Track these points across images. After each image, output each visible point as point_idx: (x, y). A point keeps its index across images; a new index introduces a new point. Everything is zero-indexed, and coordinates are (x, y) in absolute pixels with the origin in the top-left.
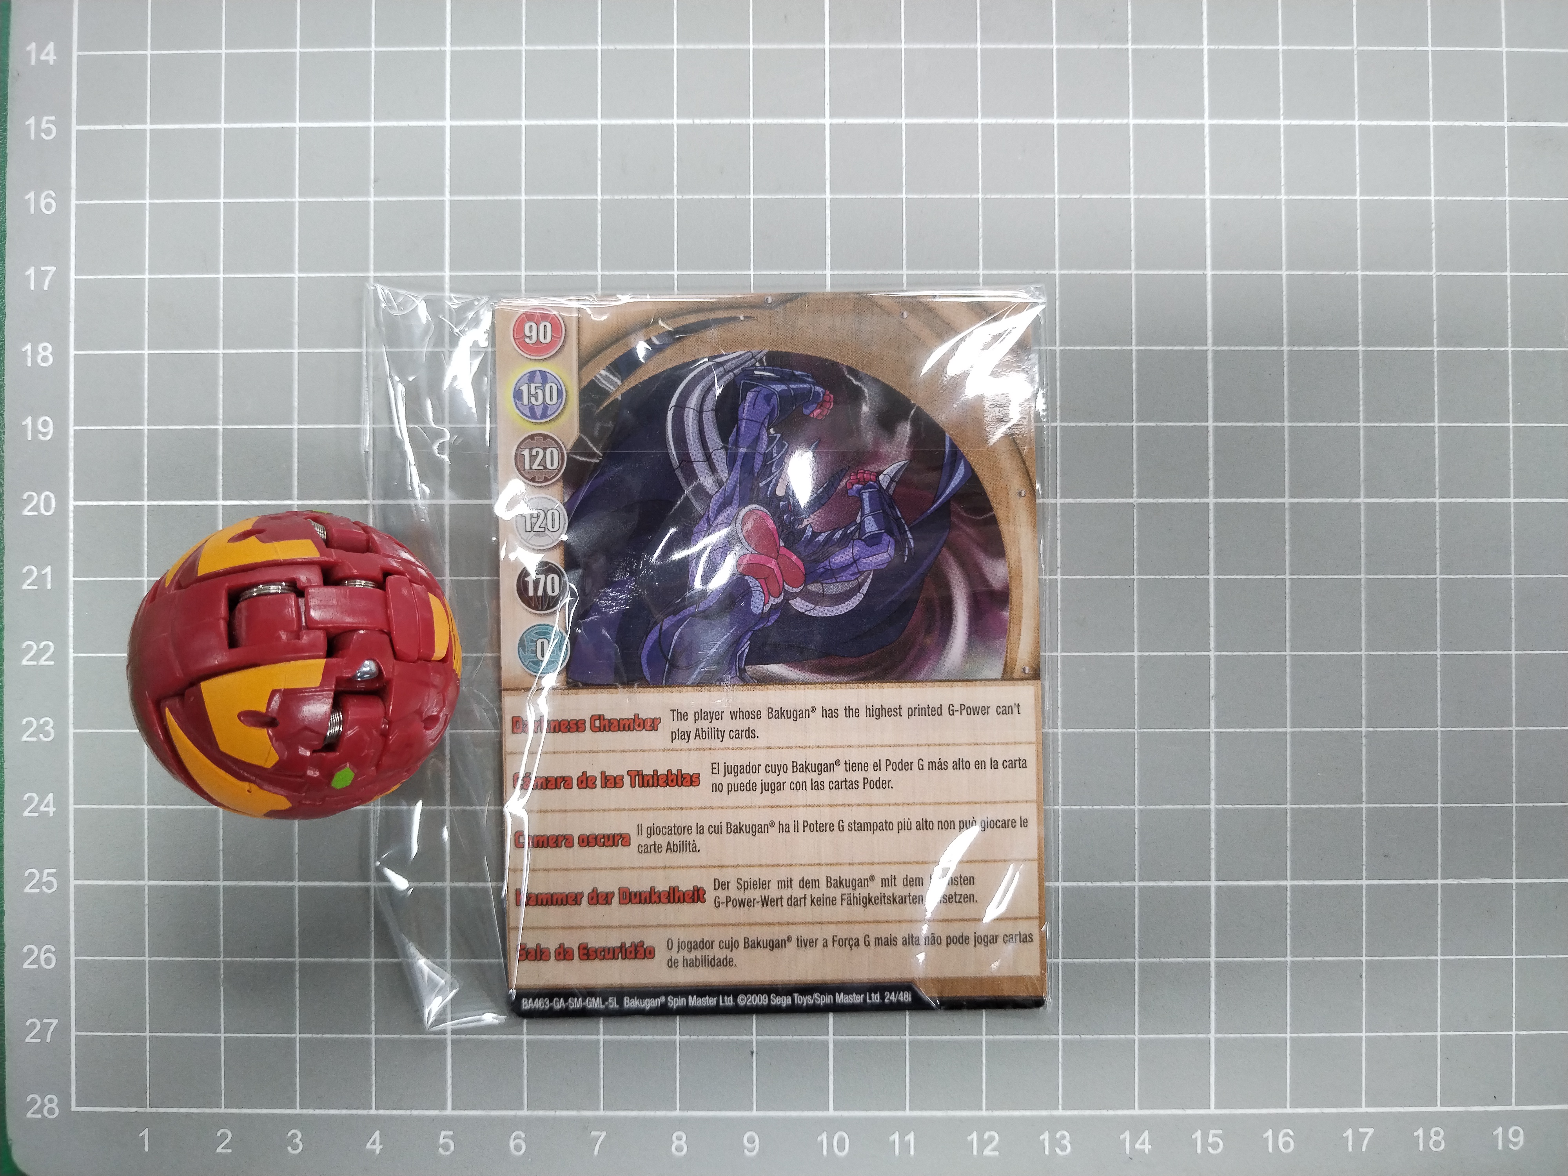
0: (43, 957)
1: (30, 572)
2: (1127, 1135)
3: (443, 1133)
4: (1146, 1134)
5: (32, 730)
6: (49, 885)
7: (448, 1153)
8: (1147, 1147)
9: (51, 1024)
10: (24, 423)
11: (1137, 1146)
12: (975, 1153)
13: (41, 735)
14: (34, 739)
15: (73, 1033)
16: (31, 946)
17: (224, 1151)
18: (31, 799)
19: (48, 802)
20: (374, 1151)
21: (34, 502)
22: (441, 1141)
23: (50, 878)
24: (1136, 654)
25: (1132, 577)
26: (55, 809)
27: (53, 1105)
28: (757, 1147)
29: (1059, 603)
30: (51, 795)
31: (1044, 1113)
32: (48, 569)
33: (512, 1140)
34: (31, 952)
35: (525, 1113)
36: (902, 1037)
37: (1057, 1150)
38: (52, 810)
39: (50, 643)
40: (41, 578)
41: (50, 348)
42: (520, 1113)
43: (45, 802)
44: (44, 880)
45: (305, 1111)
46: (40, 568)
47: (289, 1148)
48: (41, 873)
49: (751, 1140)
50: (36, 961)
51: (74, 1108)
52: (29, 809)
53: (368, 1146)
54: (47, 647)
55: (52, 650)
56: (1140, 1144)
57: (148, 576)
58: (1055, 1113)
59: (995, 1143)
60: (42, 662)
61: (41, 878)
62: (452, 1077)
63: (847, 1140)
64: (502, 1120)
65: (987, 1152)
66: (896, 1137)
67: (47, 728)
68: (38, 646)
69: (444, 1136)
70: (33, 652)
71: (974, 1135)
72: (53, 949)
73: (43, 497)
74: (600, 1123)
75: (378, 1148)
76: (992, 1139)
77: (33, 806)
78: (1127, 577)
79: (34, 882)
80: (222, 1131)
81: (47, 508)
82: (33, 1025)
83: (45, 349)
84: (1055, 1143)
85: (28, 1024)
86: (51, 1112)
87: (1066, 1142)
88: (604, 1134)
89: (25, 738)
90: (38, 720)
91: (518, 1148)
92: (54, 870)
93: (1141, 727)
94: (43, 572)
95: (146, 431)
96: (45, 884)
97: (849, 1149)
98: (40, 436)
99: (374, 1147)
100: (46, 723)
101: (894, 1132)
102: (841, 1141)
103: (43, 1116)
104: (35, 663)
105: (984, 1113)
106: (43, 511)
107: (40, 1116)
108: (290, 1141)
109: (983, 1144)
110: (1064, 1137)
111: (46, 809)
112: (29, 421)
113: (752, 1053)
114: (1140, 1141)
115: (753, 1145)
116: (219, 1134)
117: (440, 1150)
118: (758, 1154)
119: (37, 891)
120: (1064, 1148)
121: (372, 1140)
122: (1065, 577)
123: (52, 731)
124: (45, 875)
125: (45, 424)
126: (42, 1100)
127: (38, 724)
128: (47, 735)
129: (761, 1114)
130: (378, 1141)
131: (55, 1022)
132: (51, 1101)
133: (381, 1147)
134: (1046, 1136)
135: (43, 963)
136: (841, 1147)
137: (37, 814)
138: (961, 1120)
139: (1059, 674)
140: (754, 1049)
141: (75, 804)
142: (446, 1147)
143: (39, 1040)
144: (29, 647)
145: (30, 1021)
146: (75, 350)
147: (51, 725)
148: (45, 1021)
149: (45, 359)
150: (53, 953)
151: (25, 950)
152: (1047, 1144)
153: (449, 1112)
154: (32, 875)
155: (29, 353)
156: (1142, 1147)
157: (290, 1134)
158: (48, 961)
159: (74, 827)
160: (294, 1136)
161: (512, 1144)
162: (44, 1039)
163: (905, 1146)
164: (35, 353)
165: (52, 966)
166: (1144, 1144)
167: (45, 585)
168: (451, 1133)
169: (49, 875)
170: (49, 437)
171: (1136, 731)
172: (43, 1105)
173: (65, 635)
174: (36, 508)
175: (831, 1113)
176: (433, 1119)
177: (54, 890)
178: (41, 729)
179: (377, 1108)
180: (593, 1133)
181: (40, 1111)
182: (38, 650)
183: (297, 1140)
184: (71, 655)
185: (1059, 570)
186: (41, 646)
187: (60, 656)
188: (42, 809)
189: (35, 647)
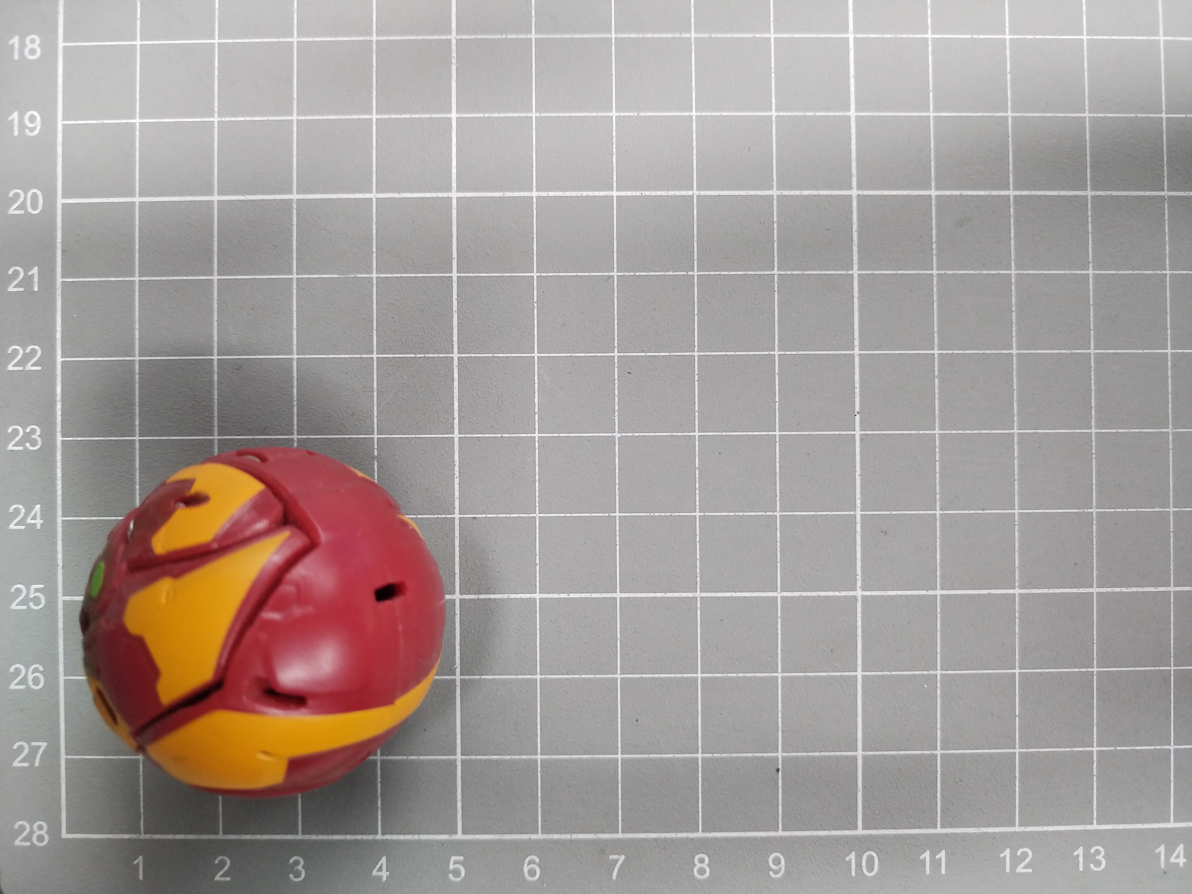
0: (30, 677)
1: (16, 273)
2: (1162, 849)
3: (453, 859)
4: (1181, 848)
5: (17, 439)
6: (37, 601)
7: (458, 879)
8: (1182, 861)
9: (39, 747)
10: (10, 118)
11: (1172, 860)
12: (1008, 870)
13: (28, 445)
14: (21, 448)
15: (63, 757)
16: (18, 666)
17: (222, 879)
18: (17, 511)
19: (35, 514)
20: (380, 878)
21: (21, 199)
22: (452, 867)
23: (38, 594)
24: (1169, 351)
25: (1164, 272)
26: (42, 522)
27: (42, 832)
28: (783, 868)
29: (1091, 298)
30: (38, 506)
31: (1079, 828)
32: (35, 271)
33: (525, 865)
34: (18, 671)
35: (539, 836)
36: (933, 752)
37: (1092, 866)
38: (39, 522)
39: (36, 347)
40: (28, 279)
41: (38, 41)
42: (534, 837)
43: (32, 514)
44: (32, 596)
45: (307, 837)
46: (27, 269)
47: (291, 876)
48: (28, 589)
49: (777, 861)
50: (24, 681)
51: (64, 835)
52: (15, 522)
53: (375, 873)
54: (34, 351)
55: (39, 354)
56: (1175, 858)
57: (140, 276)
58: (1089, 827)
59: (1028, 860)
60: (29, 367)
61: (28, 594)
62: (462, 800)
63: (876, 860)
64: (516, 844)
65: (1020, 869)
66: (927, 855)
67: (34, 437)
68: (24, 351)
69: (455, 862)
70: (19, 357)
71: (1007, 852)
72: (41, 668)
73: (30, 194)
74: (619, 846)
75: (384, 874)
76: (1025, 855)
77: (19, 518)
78: (1159, 272)
79: (21, 598)
80: (220, 858)
81: (34, 206)
82: (21, 748)
83: (33, 41)
84: (1089, 858)
85: (15, 747)
86: (40, 838)
87: (1100, 857)
88: (622, 858)
89: (10, 447)
90: (24, 429)
91: (532, 873)
92: (42, 586)
93: (1174, 427)
94: (30, 273)
95: (138, 125)
96: (32, 600)
97: (878, 870)
98: (27, 131)
99: (380, 874)
100: (33, 431)
101: (925, 851)
102: (870, 859)
103: (32, 843)
104: (21, 368)
105: (1017, 829)
106: (30, 210)
107: (28, 844)
108: (292, 868)
109: (1016, 860)
110: (1098, 852)
111: (33, 522)
112: (15, 116)
113: (778, 770)
114: (1175, 855)
115: (779, 867)
116: (217, 862)
117: (451, 876)
118: (783, 876)
119: (24, 607)
120: (1098, 864)
121: (378, 866)
122: (1097, 272)
123: (39, 439)
124: (32, 591)
125: (32, 119)
126: (31, 827)
127: (24, 432)
128: (34, 443)
129: (787, 834)
130: (384, 867)
131: (44, 745)
132: (40, 828)
133: (388, 873)
134: (1080, 852)
135: (30, 683)
136: (870, 868)
137: (23, 527)
138: (994, 835)
139: (1093, 372)
140: (780, 767)
141: (63, 516)
142: (457, 873)
143: (26, 765)
144: (15, 352)
145: (18, 744)
146: (65, 41)
147: (38, 433)
148: (34, 744)
149: (33, 52)
150: (41, 672)
151: (12, 669)
152: (1081, 859)
153: (459, 836)
154: (19, 591)
155: (16, 46)
156: (1176, 861)
157: (291, 861)
158: (36, 681)
159: (63, 540)
160: (296, 863)
161: (526, 869)
162: (32, 763)
163: (936, 864)
164: (22, 45)
165: (40, 686)
166: (1179, 858)
167: (32, 286)
168: (462, 858)
169: (36, 590)
170: (36, 133)
171: (1170, 430)
172: (32, 832)
173: (53, 338)
174: (23, 206)
175: (860, 831)
176: (442, 843)
177: (41, 606)
178: (27, 438)
179: (383, 833)
180: (611, 857)
181: (28, 838)
182: (25, 354)
183: (300, 867)
184: (59, 359)
185: (1091, 265)
186: (28, 351)
187: (47, 360)
188: (29, 521)
189: (21, 352)
